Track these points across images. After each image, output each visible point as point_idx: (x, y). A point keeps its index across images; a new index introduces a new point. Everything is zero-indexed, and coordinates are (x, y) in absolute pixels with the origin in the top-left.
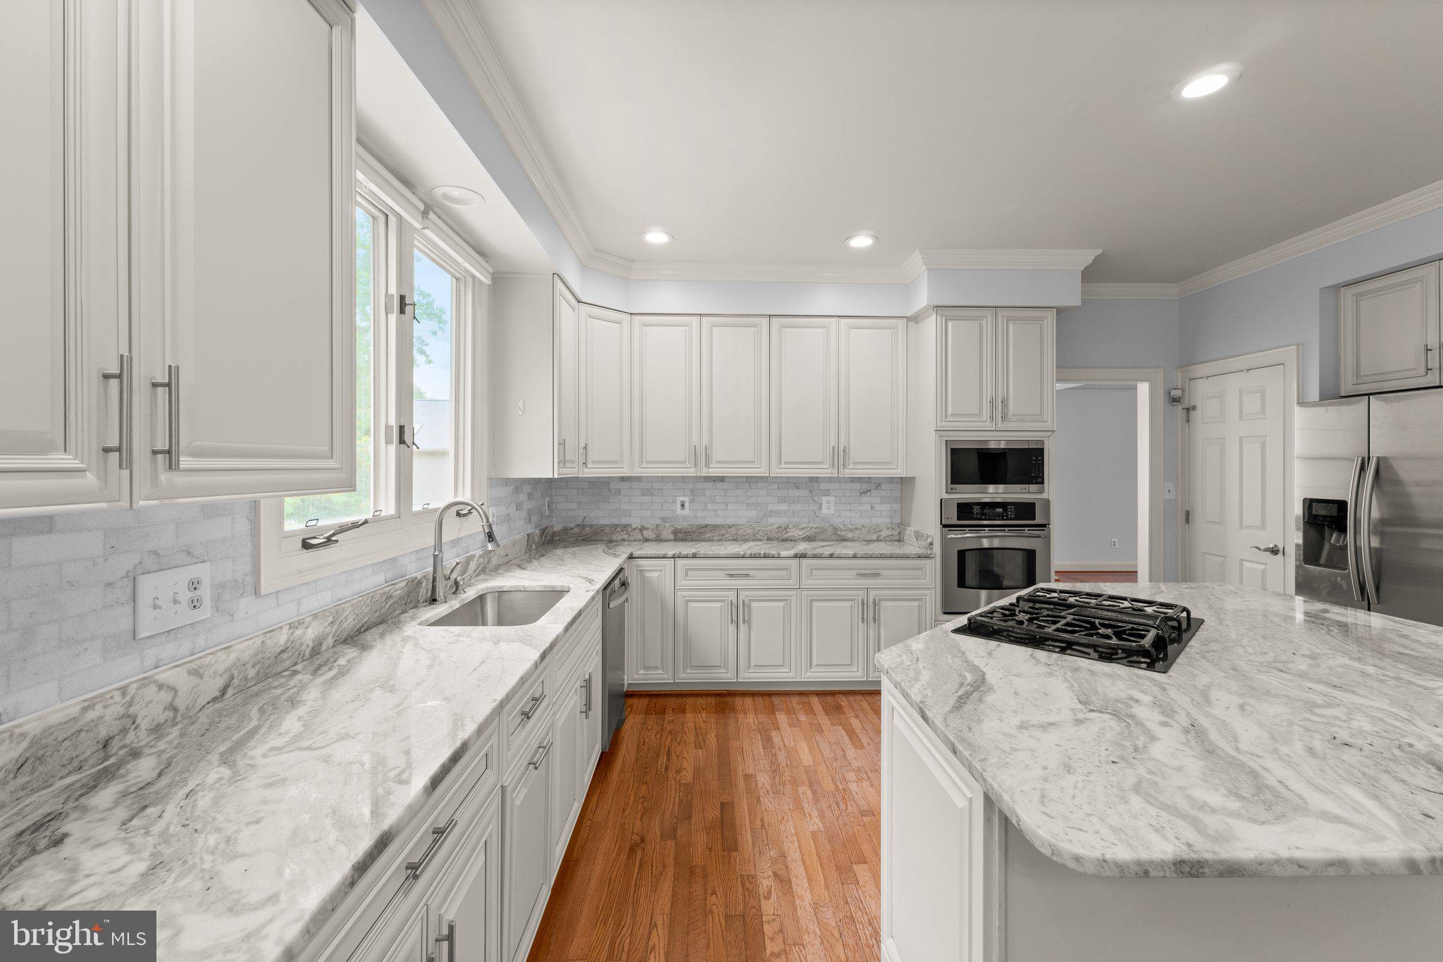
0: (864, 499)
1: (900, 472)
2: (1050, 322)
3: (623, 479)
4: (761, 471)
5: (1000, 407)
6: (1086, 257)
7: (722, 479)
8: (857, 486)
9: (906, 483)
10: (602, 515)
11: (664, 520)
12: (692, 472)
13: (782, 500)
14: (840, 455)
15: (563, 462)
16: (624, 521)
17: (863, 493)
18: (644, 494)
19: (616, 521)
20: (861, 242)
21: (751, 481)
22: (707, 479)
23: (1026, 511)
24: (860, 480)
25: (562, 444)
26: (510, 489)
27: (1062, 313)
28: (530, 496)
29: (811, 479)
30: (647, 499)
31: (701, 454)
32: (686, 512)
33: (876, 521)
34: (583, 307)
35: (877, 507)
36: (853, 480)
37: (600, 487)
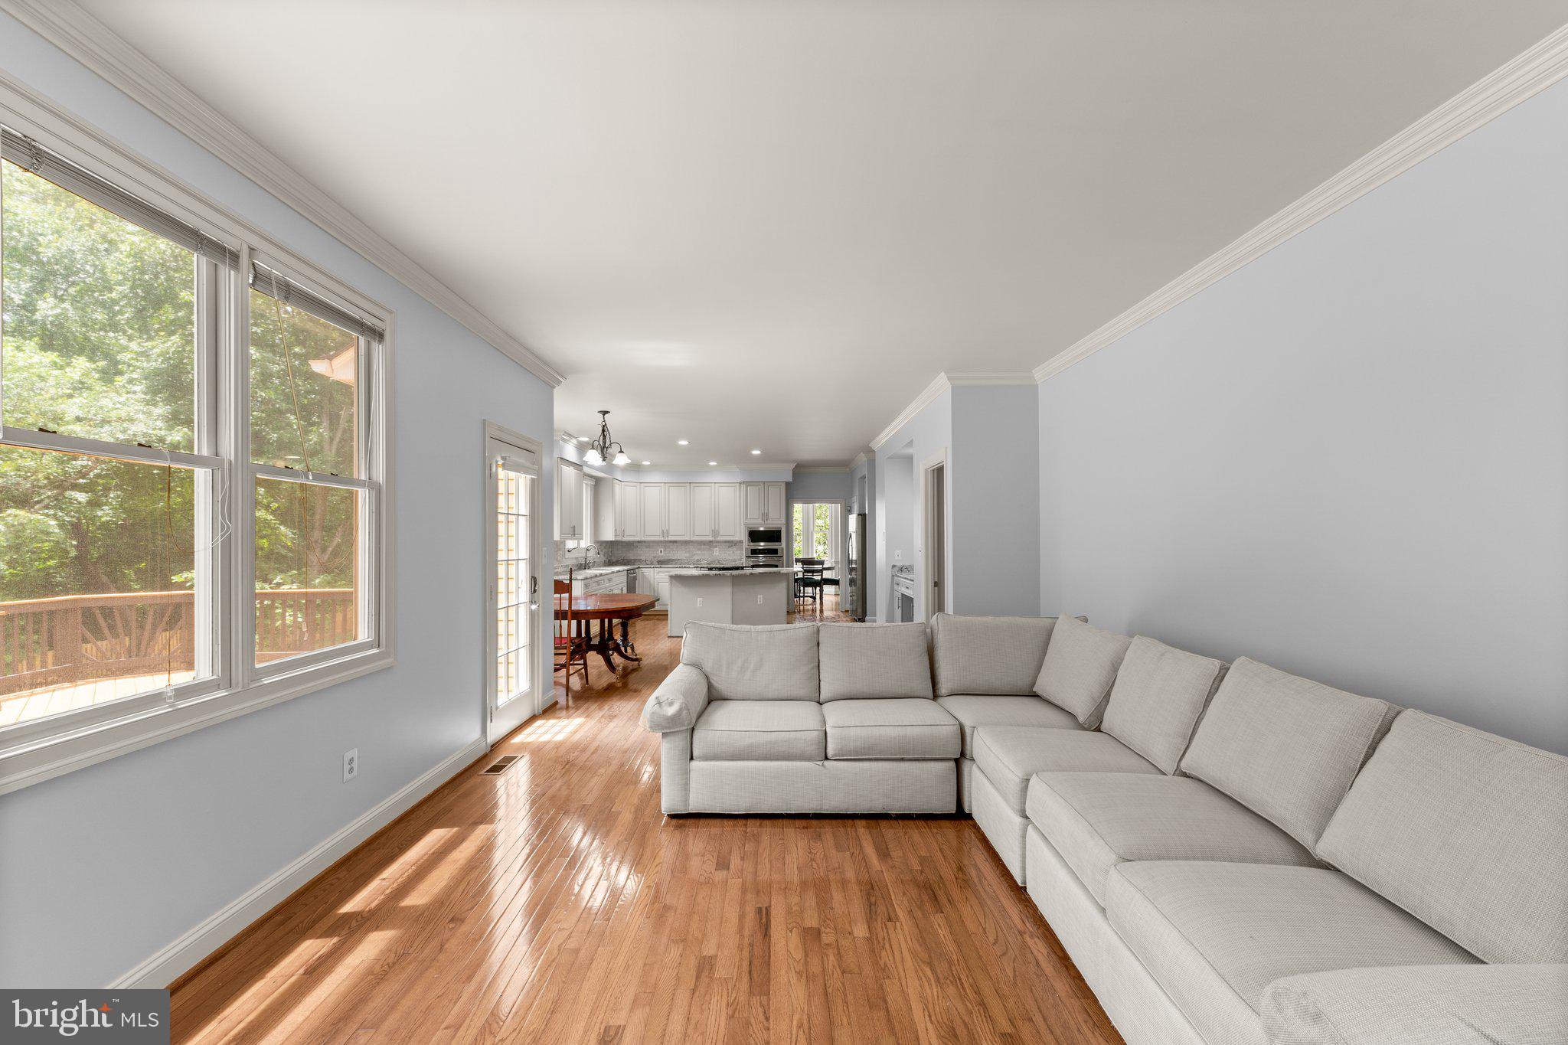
0: (730, 549)
1: (737, 539)
2: (784, 485)
3: (639, 542)
4: (687, 539)
5: (765, 516)
6: (793, 466)
7: (676, 542)
8: (728, 544)
9: (741, 542)
10: (631, 556)
11: (654, 557)
12: (662, 539)
13: (699, 550)
14: (716, 533)
15: (616, 536)
16: (639, 558)
17: (729, 547)
18: (647, 547)
19: (635, 558)
20: (713, 463)
21: (687, 542)
22: (671, 542)
23: (774, 552)
24: (728, 542)
25: (616, 530)
26: (599, 545)
27: (787, 484)
28: (605, 547)
29: (710, 542)
30: (648, 549)
31: (665, 533)
32: (662, 554)
33: (735, 557)
34: (623, 483)
35: (736, 552)
36: (726, 542)
37: (630, 545)
